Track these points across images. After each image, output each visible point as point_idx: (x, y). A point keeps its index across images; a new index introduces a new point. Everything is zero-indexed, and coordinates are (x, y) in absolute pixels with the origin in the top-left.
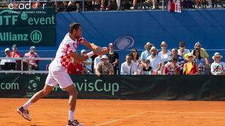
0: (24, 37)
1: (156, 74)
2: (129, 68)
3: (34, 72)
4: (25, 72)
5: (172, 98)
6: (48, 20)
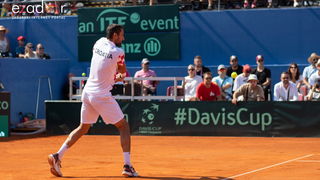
0: (134, 48)
2: (286, 92)
3: (150, 98)
4: (136, 98)
6: (169, 23)
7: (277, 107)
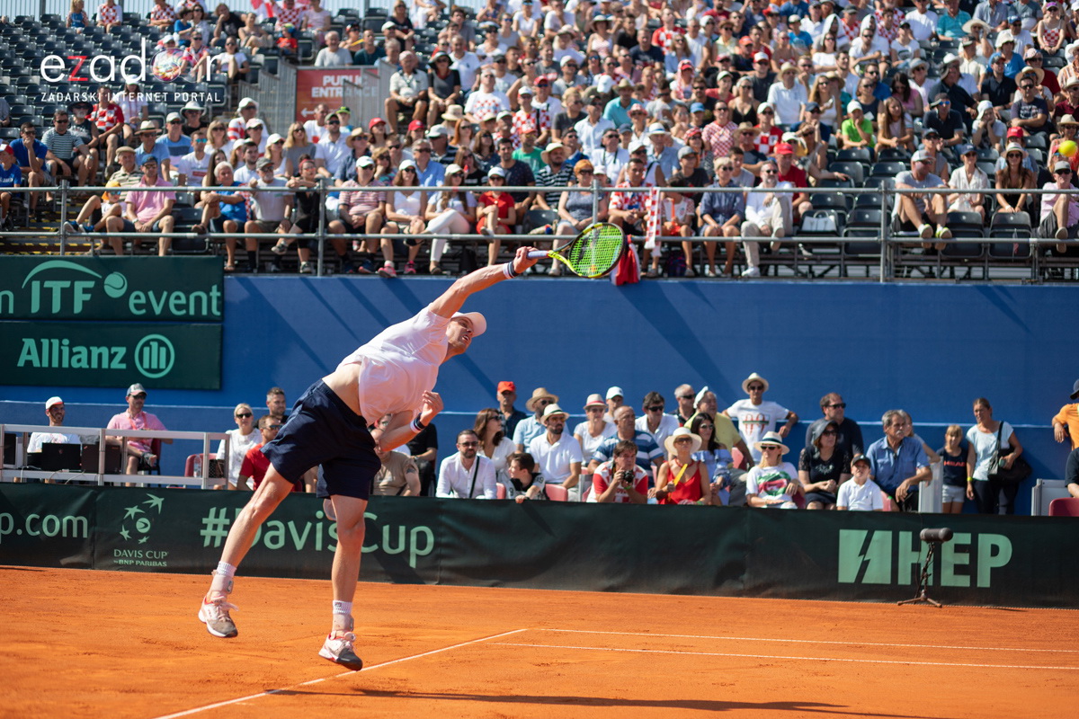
0: (112, 357)
1: (561, 498)
2: (469, 475)
3: (142, 479)
4: (110, 478)
5: (613, 582)
6: (198, 300)
7: (448, 513)
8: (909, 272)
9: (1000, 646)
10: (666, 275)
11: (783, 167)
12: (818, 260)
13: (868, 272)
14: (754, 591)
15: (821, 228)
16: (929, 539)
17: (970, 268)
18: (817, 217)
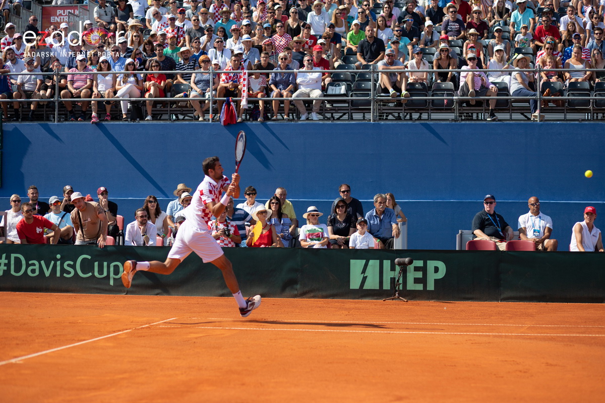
8: (387, 116)
9: (440, 322)
10: (251, 119)
11: (317, 58)
12: (337, 110)
13: (364, 117)
14: (302, 295)
15: (337, 93)
16: (400, 264)
17: (421, 114)
18: (335, 86)
